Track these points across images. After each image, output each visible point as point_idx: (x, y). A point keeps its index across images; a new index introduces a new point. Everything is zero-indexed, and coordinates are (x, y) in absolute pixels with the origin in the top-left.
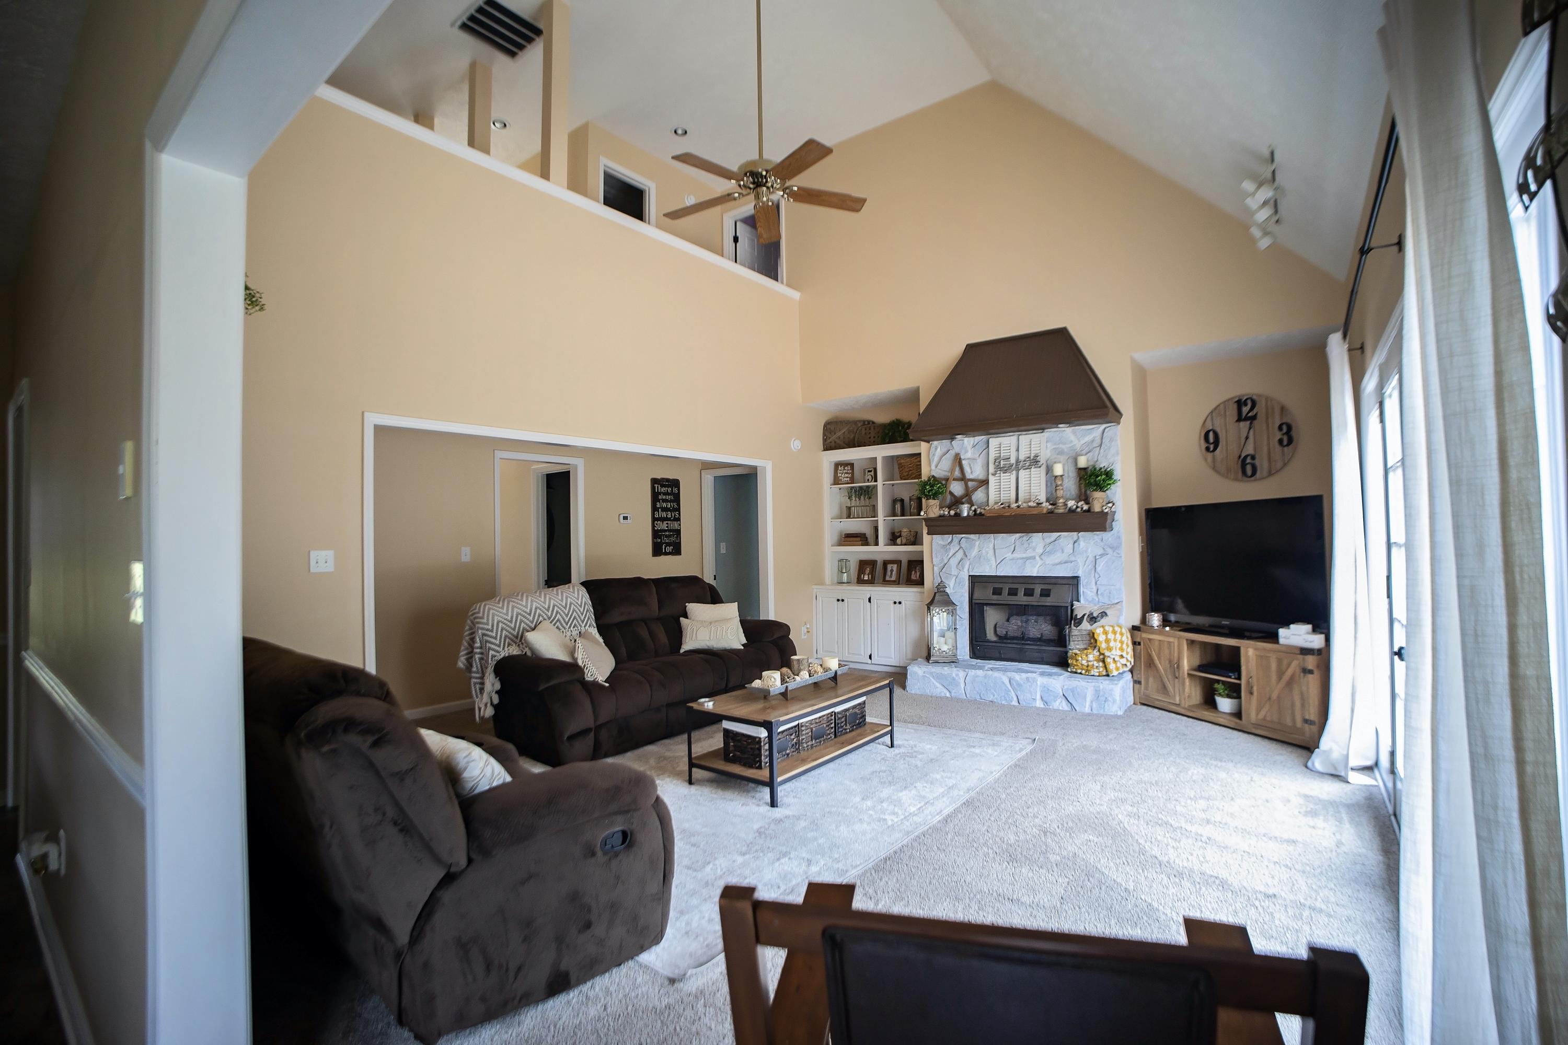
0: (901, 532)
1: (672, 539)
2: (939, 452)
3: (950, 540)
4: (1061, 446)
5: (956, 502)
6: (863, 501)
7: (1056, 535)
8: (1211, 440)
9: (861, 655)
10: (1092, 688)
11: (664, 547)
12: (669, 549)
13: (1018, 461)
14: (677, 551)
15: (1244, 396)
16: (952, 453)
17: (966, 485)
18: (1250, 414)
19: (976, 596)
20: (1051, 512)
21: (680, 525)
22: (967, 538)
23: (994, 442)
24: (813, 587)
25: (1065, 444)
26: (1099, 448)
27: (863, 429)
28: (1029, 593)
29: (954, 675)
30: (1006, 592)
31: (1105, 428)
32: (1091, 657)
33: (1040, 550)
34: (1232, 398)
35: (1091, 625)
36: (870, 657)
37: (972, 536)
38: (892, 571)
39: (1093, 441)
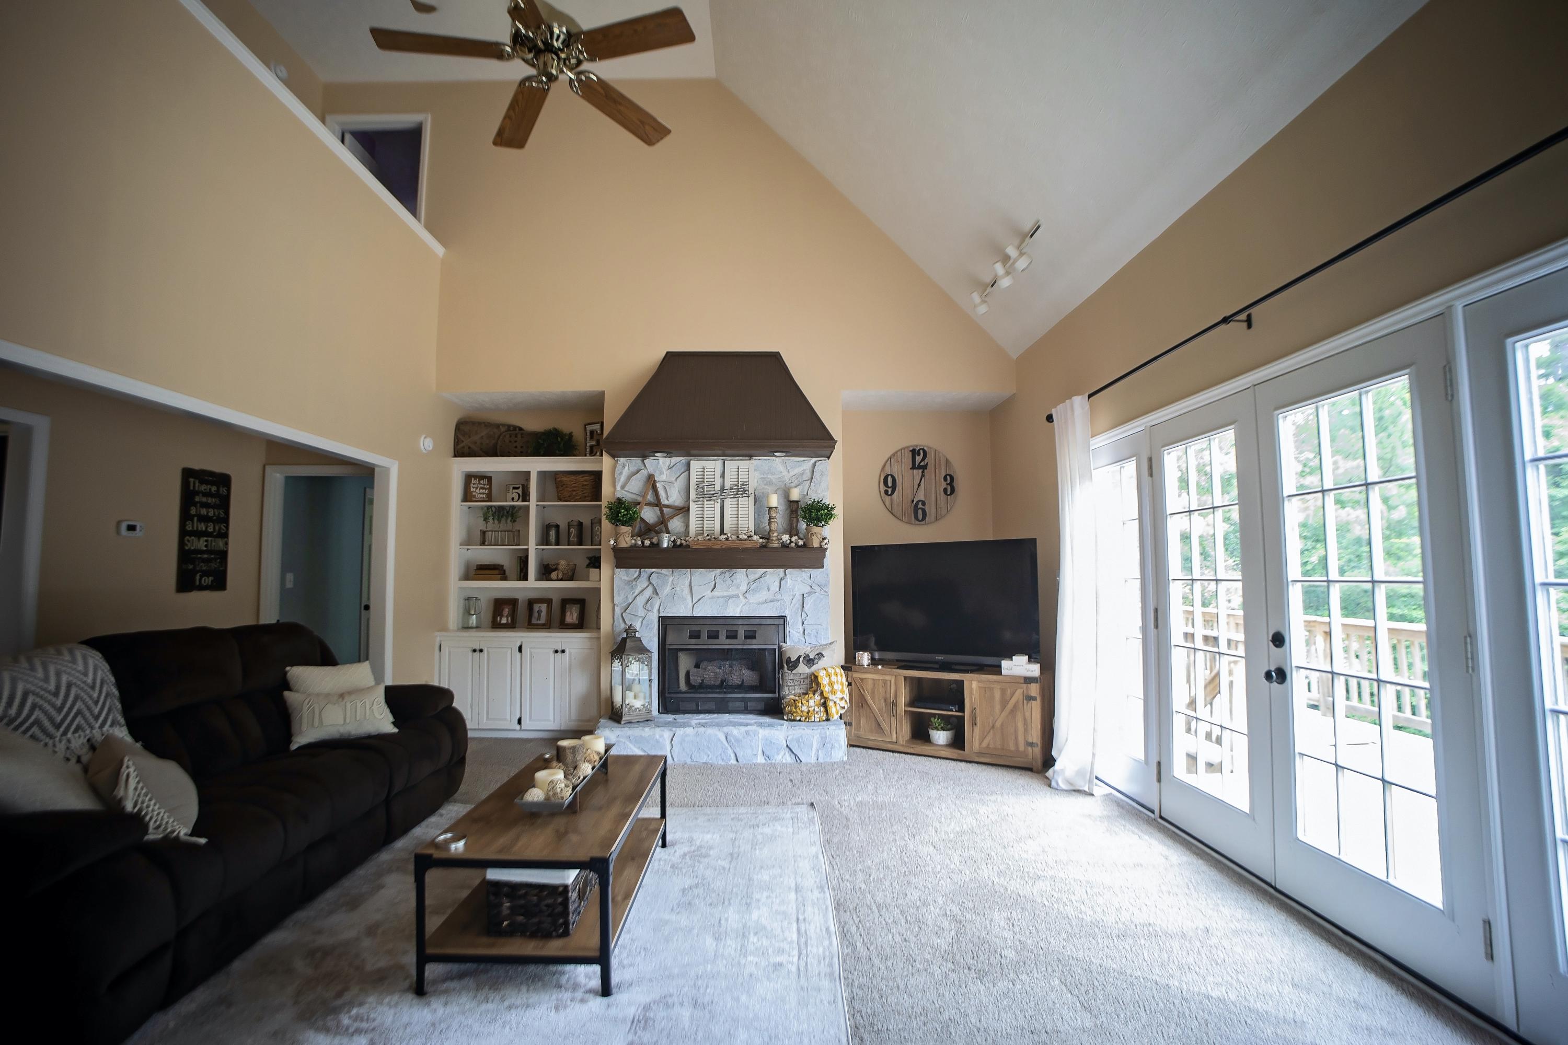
0: (558, 564)
1: (213, 565)
2: (626, 472)
3: (635, 576)
4: (769, 476)
5: (648, 530)
6: (506, 524)
7: (761, 571)
8: (889, 484)
9: (505, 719)
10: (818, 735)
11: (198, 577)
12: (207, 580)
13: (723, 488)
14: (220, 583)
15: (917, 446)
16: (644, 473)
17: (661, 511)
18: (922, 464)
19: (670, 639)
20: (763, 546)
21: (227, 544)
22: (658, 573)
23: (696, 465)
24: (437, 634)
25: (772, 474)
26: (809, 482)
27: (508, 436)
28: (732, 635)
29: (657, 737)
30: (705, 635)
31: (816, 462)
32: (812, 702)
33: (743, 588)
34: (907, 447)
35: (810, 668)
36: (519, 721)
37: (664, 571)
38: (539, 612)
39: (803, 474)
